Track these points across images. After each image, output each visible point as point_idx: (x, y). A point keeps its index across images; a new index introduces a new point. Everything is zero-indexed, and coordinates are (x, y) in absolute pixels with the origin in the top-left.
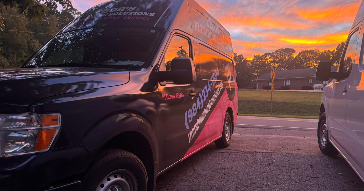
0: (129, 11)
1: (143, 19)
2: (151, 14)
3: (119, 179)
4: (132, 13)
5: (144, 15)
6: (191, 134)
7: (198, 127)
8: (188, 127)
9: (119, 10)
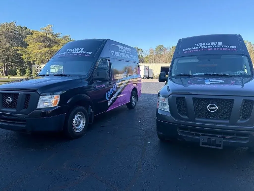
0: (81, 51)
1: (86, 55)
2: (90, 53)
3: (79, 115)
4: (82, 52)
5: (87, 53)
6: (110, 102)
7: (113, 99)
8: (108, 99)
9: (76, 50)
